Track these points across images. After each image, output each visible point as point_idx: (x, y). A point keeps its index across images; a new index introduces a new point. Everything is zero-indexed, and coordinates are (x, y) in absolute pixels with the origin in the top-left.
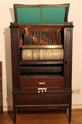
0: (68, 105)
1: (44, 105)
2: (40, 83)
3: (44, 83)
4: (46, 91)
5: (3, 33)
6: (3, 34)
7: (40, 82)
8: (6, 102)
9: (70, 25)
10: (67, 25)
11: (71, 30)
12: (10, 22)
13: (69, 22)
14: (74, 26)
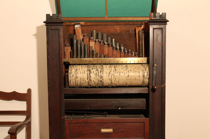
2: (103, 130)
3: (111, 130)
7: (104, 128)
9: (161, 18)
10: (154, 18)
11: (162, 28)
12: (46, 14)
13: (159, 13)
14: (168, 21)
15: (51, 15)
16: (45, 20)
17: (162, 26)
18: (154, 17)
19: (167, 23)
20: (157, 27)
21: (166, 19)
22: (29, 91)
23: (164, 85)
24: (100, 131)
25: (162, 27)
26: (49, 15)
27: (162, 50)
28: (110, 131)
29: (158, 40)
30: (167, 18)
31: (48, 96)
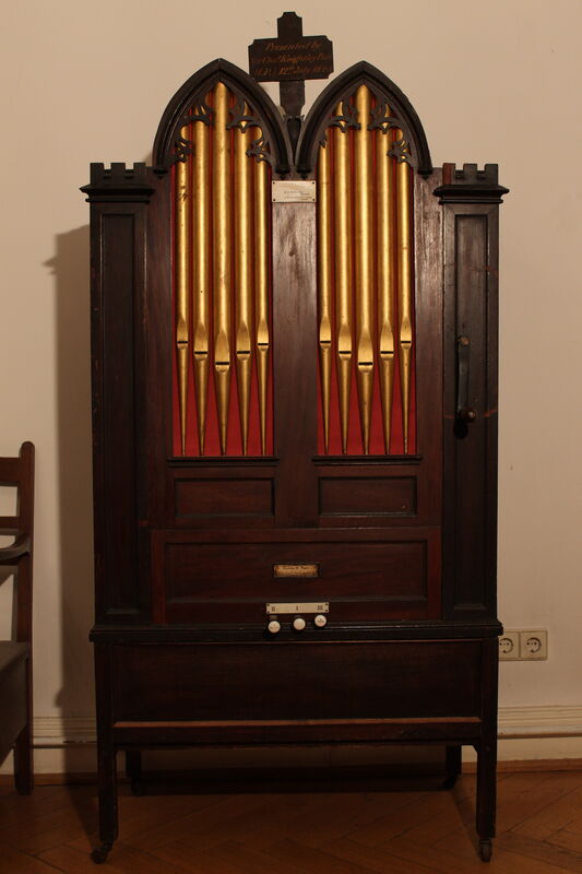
0: (475, 719)
1: (311, 722)
2: (284, 570)
3: (308, 570)
4: (321, 621)
5: (49, 263)
6: (50, 269)
7: (285, 562)
8: (55, 712)
9: (481, 183)
10: (460, 183)
11: (486, 216)
12: (92, 164)
13: (476, 165)
14: (507, 191)
15: (107, 167)
16: (87, 181)
17: (485, 209)
18: (457, 178)
19: (503, 197)
20: (468, 213)
21: (500, 183)
22: (28, 449)
23: (494, 411)
24: (274, 572)
25: (486, 212)
26: (102, 165)
27: (486, 290)
28: (306, 571)
29: (473, 258)
30: (502, 182)
31: (91, 449)
